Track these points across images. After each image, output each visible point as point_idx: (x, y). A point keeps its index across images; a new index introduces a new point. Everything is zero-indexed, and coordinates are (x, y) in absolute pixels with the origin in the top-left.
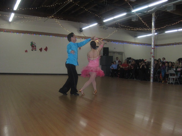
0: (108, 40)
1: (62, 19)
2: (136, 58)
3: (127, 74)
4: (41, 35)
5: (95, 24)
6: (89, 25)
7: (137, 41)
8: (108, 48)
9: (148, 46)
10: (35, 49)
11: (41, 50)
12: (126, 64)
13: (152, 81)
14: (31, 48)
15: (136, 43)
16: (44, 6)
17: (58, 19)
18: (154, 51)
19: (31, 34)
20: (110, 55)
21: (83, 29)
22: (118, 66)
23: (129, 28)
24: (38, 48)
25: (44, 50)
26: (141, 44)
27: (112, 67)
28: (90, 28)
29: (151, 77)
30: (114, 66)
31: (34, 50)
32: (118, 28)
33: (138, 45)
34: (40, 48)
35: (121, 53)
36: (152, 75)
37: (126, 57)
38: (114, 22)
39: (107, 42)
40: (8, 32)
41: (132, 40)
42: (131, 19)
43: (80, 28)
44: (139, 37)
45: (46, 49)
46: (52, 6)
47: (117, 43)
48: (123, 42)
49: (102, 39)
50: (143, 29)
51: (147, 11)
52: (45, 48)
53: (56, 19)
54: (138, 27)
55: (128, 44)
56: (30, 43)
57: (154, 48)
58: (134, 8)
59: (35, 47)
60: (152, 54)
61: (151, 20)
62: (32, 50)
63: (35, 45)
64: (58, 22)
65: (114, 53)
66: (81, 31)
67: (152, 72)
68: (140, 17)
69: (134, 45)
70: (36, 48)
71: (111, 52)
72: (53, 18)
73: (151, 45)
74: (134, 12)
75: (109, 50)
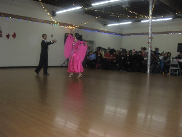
0: (80, 28)
4: (8, 17)
7: (106, 30)
8: (81, 36)
11: (8, 36)
12: (108, 54)
13: (148, 72)
15: (105, 32)
21: (57, 13)
25: (12, 37)
26: (110, 33)
33: (106, 34)
34: (7, 34)
35: (91, 42)
36: (149, 67)
39: (79, 30)
41: (102, 28)
43: (52, 12)
44: (109, 25)
45: (14, 36)
47: (88, 31)
48: (94, 30)
52: (13, 34)
55: (98, 32)
59: (1, 32)
66: (53, 14)
67: (149, 63)
70: (2, 34)
75: (83, 39)
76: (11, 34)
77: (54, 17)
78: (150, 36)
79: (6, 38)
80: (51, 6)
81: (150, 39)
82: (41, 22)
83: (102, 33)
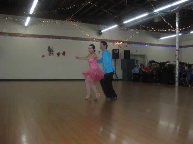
0: (129, 43)
1: (80, 22)
2: (159, 61)
3: (150, 78)
4: (58, 39)
5: (116, 26)
6: (108, 27)
7: (160, 43)
8: (129, 51)
9: (172, 48)
10: (53, 53)
11: (58, 54)
12: (149, 68)
13: (177, 85)
14: (48, 53)
15: (159, 45)
16: (61, 8)
17: (75, 21)
18: (179, 53)
19: (48, 38)
20: (131, 58)
21: (102, 31)
22: (140, 69)
23: (151, 29)
24: (55, 53)
26: (165, 46)
27: (134, 71)
28: (109, 30)
29: (176, 81)
30: (136, 70)
31: (51, 55)
32: (140, 29)
33: (161, 47)
34: (58, 53)
35: (143, 56)
36: (177, 79)
37: (149, 61)
38: (135, 23)
39: (128, 45)
40: (24, 37)
41: (155, 41)
42: (153, 20)
43: (99, 31)
44: (162, 38)
45: (64, 54)
46: (70, 8)
47: (138, 46)
48: (145, 44)
49: (122, 41)
50: (166, 30)
51: (170, 10)
52: (63, 52)
53: (74, 21)
54: (161, 28)
55: (150, 46)
56: (47, 48)
57: (178, 50)
58: (156, 8)
59: (53, 51)
60: (177, 57)
61: (175, 19)
62: (49, 55)
63: (52, 50)
64: (76, 25)
65: (135, 55)
66: (100, 33)
67: (177, 76)
68: (163, 17)
69: (157, 47)
71: (132, 55)
72: (70, 21)
73: (175, 46)
74: (156, 12)
75: (130, 53)
76: (61, 53)
77: (101, 35)
78: (177, 49)
79: (57, 56)
80: (98, 25)
81: (177, 52)
82: (88, 41)
83: (155, 47)
